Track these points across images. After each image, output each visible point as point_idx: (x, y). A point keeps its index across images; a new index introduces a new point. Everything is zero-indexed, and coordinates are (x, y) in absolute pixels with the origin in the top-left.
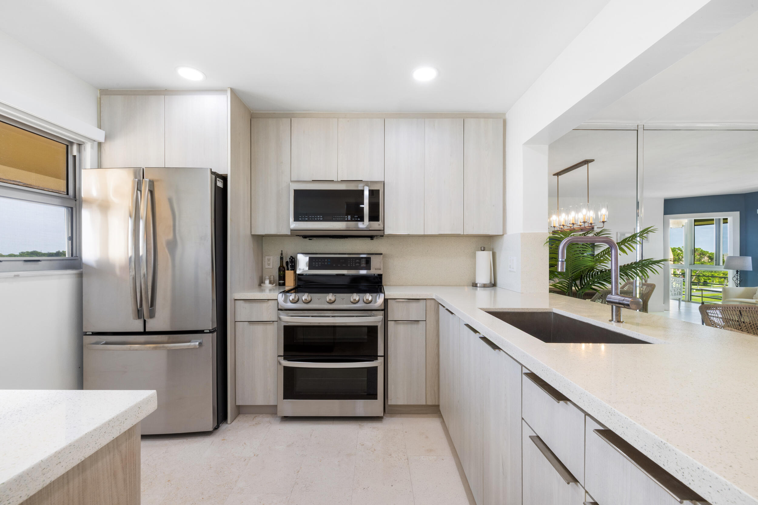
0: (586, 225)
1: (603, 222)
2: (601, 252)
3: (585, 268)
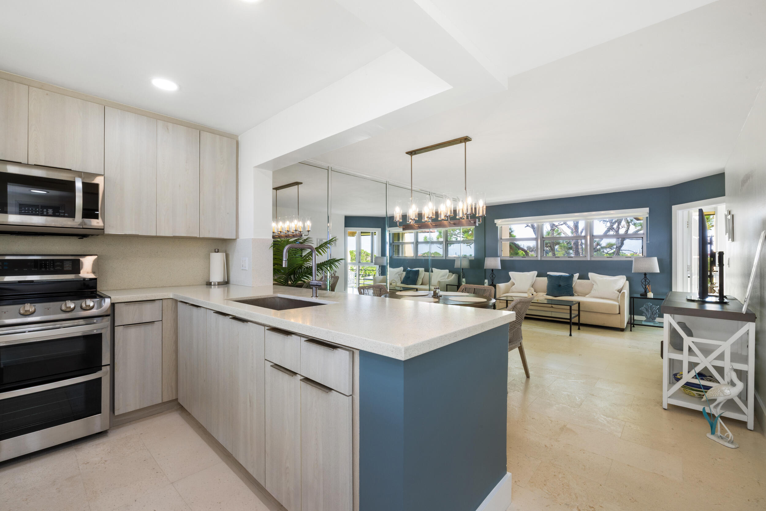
0: (297, 233)
1: (308, 231)
2: (307, 254)
3: (297, 266)
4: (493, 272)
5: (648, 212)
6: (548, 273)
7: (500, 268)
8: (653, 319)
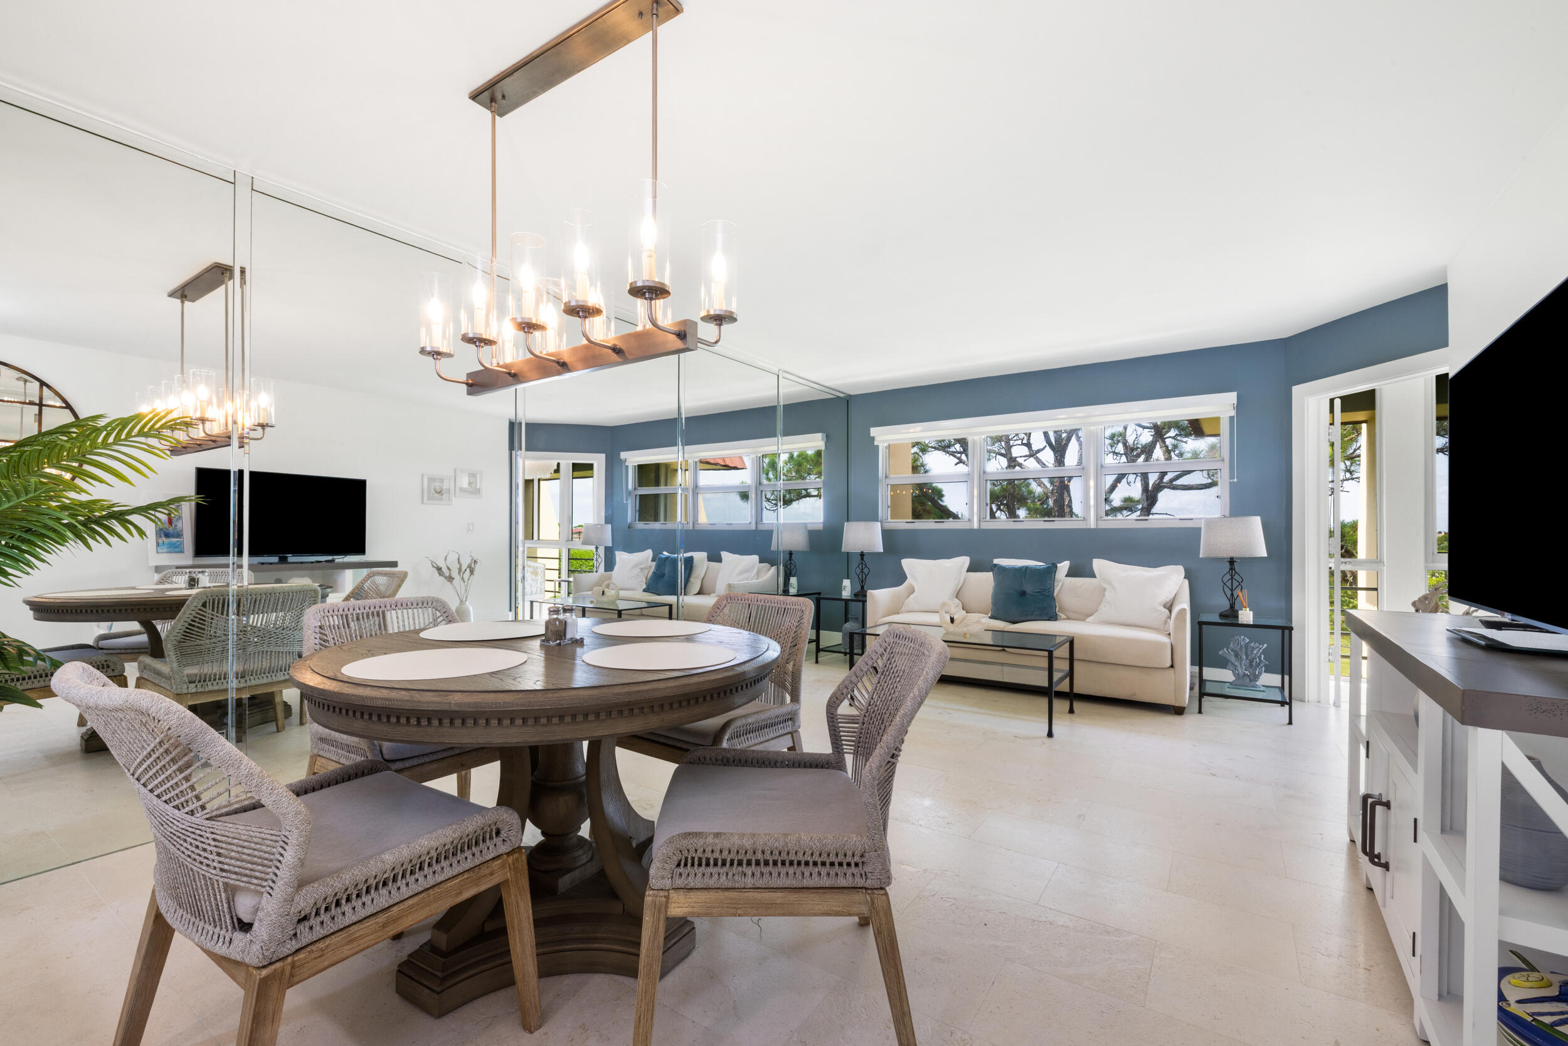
1: (263, 426)
4: (862, 559)
5: (1236, 402)
6: (996, 561)
7: (881, 550)
8: (1252, 677)
